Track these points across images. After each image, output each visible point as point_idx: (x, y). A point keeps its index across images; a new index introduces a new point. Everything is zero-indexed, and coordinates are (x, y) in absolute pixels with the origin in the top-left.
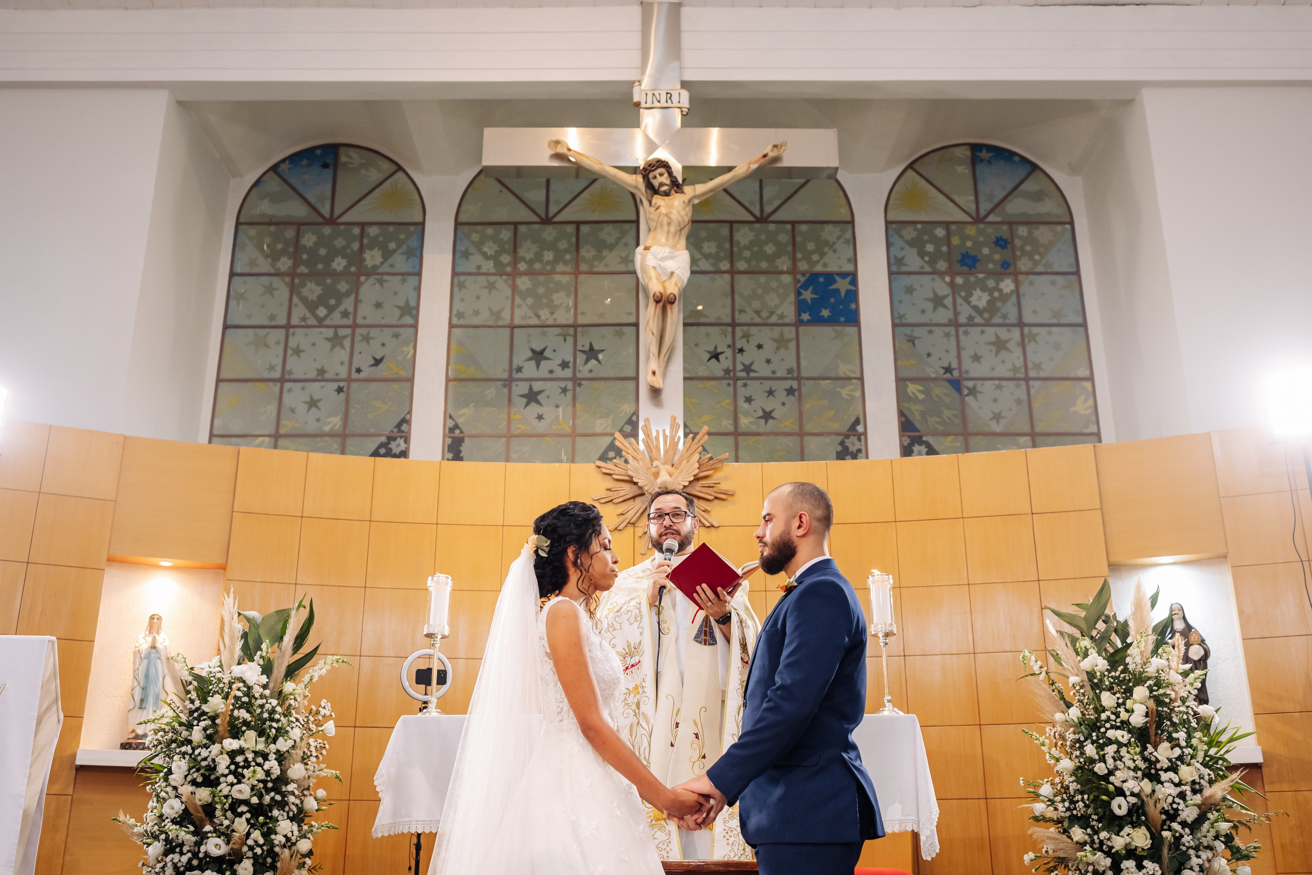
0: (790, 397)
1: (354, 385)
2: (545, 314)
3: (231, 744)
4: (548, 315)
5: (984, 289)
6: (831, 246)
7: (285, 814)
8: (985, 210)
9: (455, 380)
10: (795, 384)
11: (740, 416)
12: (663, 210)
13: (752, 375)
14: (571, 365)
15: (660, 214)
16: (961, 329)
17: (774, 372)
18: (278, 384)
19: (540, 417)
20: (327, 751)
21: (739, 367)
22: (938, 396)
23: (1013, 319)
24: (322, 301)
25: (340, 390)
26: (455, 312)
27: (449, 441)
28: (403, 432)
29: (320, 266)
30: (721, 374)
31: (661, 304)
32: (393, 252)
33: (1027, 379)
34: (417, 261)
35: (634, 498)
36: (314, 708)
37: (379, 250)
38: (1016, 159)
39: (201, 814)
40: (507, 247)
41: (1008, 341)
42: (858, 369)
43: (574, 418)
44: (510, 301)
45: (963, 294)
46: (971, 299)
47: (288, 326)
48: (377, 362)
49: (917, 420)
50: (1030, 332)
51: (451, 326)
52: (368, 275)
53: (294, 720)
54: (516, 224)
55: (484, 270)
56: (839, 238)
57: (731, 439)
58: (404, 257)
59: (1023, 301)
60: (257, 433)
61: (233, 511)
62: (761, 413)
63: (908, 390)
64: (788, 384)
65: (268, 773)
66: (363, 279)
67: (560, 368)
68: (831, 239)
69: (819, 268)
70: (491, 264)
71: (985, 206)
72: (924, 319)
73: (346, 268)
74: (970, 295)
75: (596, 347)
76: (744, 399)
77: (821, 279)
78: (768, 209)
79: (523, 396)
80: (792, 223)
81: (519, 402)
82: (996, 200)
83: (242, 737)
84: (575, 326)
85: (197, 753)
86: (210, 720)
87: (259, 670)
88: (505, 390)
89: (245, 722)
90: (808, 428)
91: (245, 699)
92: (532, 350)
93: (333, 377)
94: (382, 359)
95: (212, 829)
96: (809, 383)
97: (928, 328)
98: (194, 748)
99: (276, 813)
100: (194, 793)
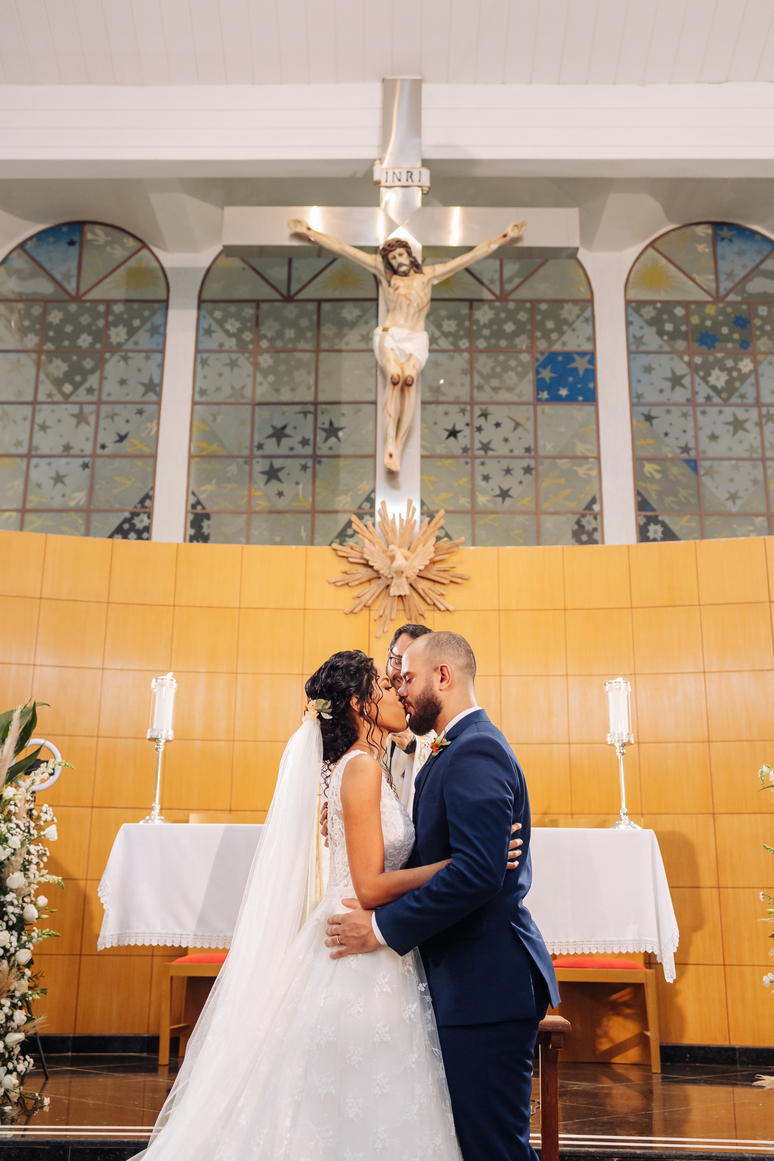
0: (528, 475)
1: (99, 462)
2: (286, 391)
4: (289, 393)
5: (723, 368)
6: (571, 325)
7: (4, 924)
8: (725, 289)
9: (197, 456)
10: (532, 463)
11: (478, 494)
12: (402, 291)
13: (490, 453)
14: (311, 442)
15: (399, 295)
16: (699, 409)
17: (511, 451)
19: (280, 494)
20: (47, 857)
21: (478, 445)
22: (675, 476)
23: (750, 399)
24: (68, 377)
25: (85, 466)
26: (197, 389)
27: (191, 517)
28: (146, 507)
29: (66, 343)
30: (460, 452)
31: (399, 387)
32: (138, 329)
33: (764, 460)
34: (161, 337)
35: (370, 580)
37: (124, 327)
38: (758, 237)
40: (249, 324)
41: (745, 421)
42: (595, 448)
43: (314, 495)
44: (252, 379)
45: (701, 373)
46: (709, 379)
47: (35, 403)
48: (122, 438)
49: (652, 498)
50: (768, 412)
51: (194, 403)
52: (113, 351)
54: (258, 302)
55: (226, 347)
56: (578, 316)
57: (468, 518)
58: (148, 335)
59: (762, 381)
60: (4, 507)
62: (498, 492)
63: (646, 470)
64: (525, 463)
66: (107, 356)
67: (301, 445)
68: (570, 318)
69: (557, 347)
70: (234, 341)
71: (725, 285)
72: (662, 398)
73: (92, 345)
74: (708, 374)
75: (336, 425)
76: (481, 478)
77: (560, 358)
78: (508, 287)
79: (264, 473)
80: (532, 301)
81: (261, 479)
82: (737, 279)
84: (316, 403)
88: (247, 467)
90: (545, 506)
92: (273, 427)
93: (78, 453)
94: (126, 436)
96: (547, 462)
97: (666, 408)
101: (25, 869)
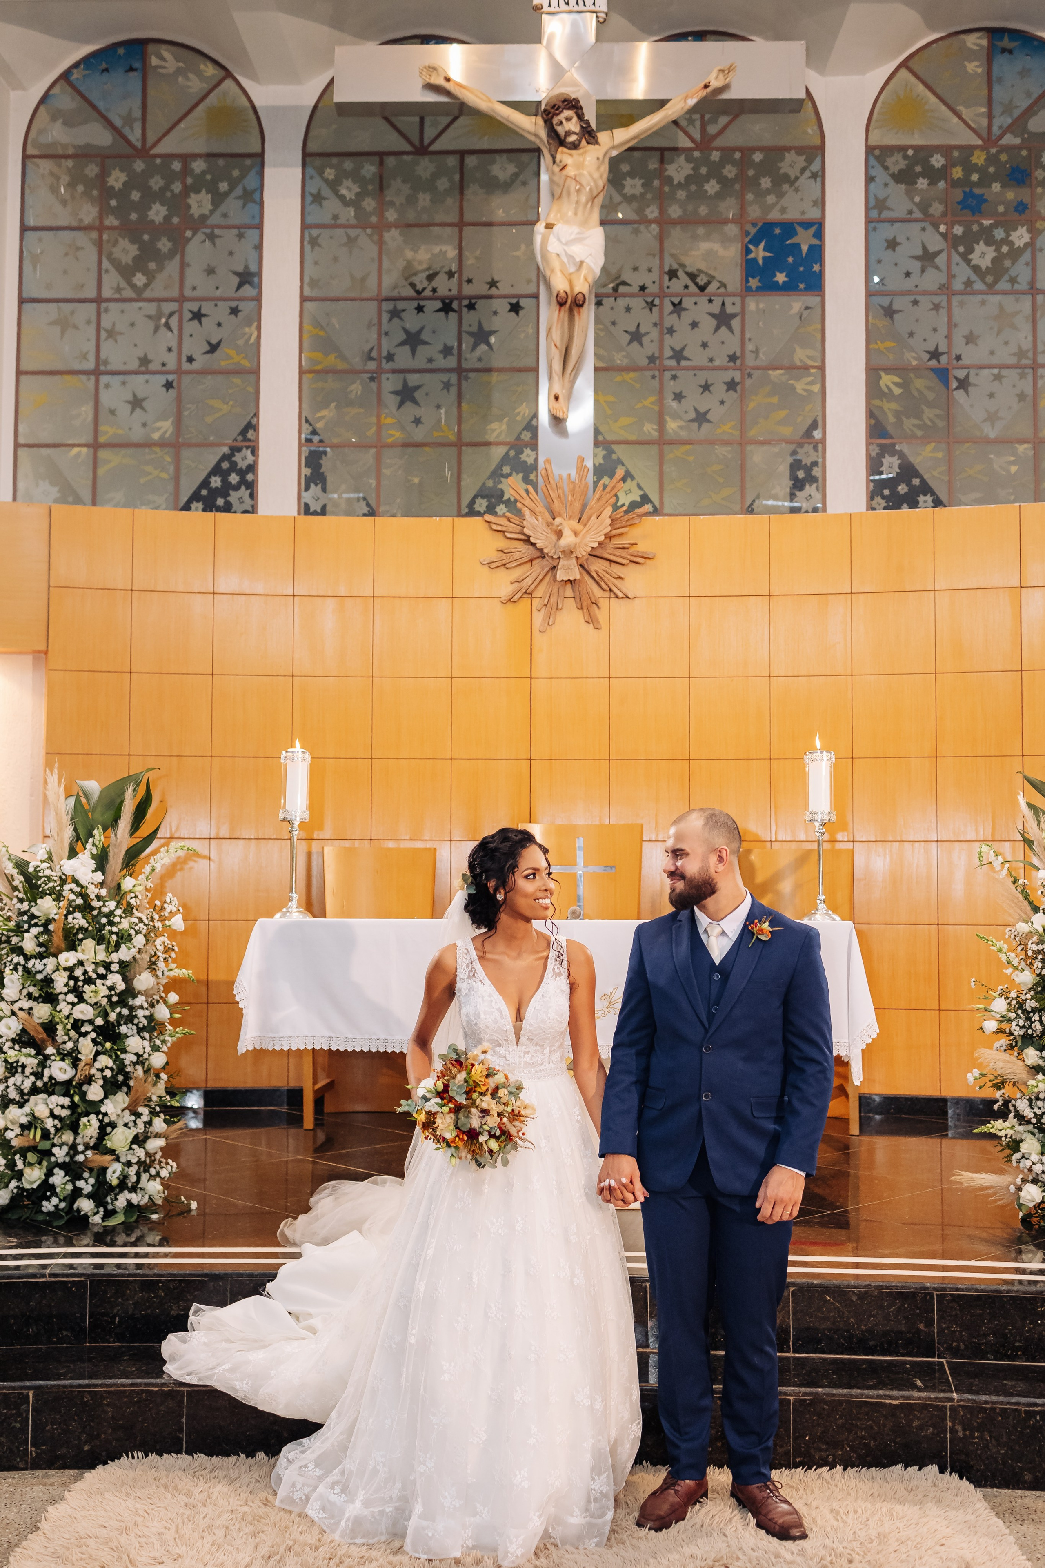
0: (731, 392)
1: (186, 380)
2: (421, 282)
3: (68, 958)
4: (425, 283)
5: (990, 241)
6: (792, 183)
7: (135, 1028)
8: (1001, 127)
9: (310, 372)
10: (737, 376)
11: (668, 418)
12: (570, 170)
13: (684, 363)
15: (567, 176)
16: (955, 300)
17: (711, 360)
18: (93, 378)
19: (417, 421)
21: (668, 353)
22: (918, 391)
23: (1023, 284)
24: (139, 264)
25: (169, 385)
26: (307, 280)
27: (305, 451)
28: (249, 440)
29: (134, 216)
30: (645, 362)
31: (566, 307)
32: (227, 194)
33: (1035, 367)
34: (257, 207)
35: (532, 560)
36: (158, 903)
37: (207, 193)
39: (42, 1035)
40: (370, 187)
41: (1015, 315)
42: (818, 355)
43: (460, 421)
44: (375, 266)
45: (961, 249)
46: (970, 257)
47: (99, 300)
48: (213, 348)
49: (889, 421)
51: (303, 299)
52: (196, 228)
53: (136, 921)
54: (381, 156)
55: (342, 221)
56: (803, 170)
57: (654, 450)
58: (240, 203)
59: (1040, 258)
60: (71, 442)
61: (49, 587)
62: (693, 415)
63: (882, 383)
64: (727, 376)
65: (111, 988)
66: (188, 234)
67: (442, 356)
68: (793, 174)
69: (774, 215)
70: (351, 211)
71: (1002, 121)
72: (909, 284)
73: (167, 218)
74: (970, 250)
75: (486, 328)
76: (672, 396)
77: (777, 231)
78: (712, 129)
79: (395, 393)
80: (741, 149)
81: (391, 401)
82: (1017, 113)
83: (79, 948)
84: (460, 298)
85: (30, 964)
86: (42, 925)
87: (92, 864)
88: (374, 386)
89: (81, 928)
90: (752, 433)
91: (80, 901)
92: (406, 331)
93: (159, 368)
94: (219, 344)
95: (55, 1051)
96: (756, 374)
97: (912, 298)
98: (27, 958)
99: (124, 1029)
100: (31, 1009)
101: (152, 966)
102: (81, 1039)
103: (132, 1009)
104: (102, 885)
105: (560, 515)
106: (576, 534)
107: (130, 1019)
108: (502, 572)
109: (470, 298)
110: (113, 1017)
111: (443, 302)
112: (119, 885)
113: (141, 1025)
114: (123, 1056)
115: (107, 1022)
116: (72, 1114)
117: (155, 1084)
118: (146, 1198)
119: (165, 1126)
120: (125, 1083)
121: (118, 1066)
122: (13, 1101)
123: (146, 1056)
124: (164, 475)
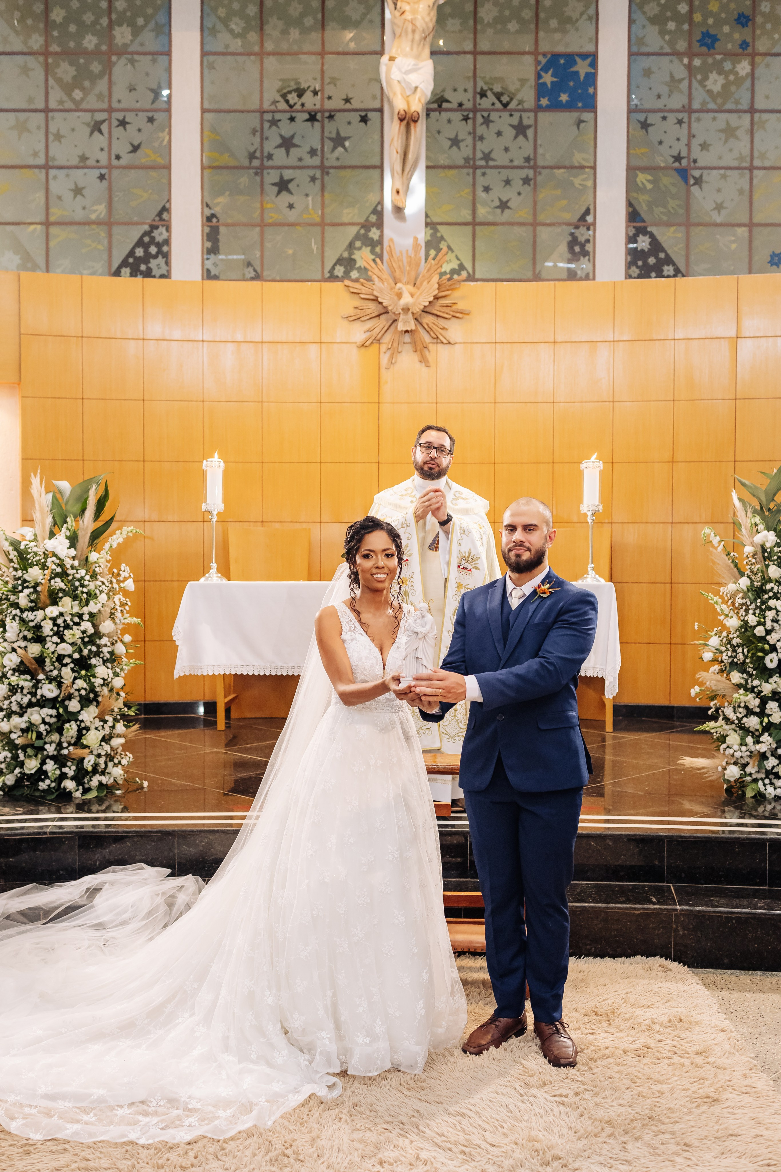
0: (526, 186)
1: (115, 173)
2: (293, 98)
3: (52, 611)
4: (296, 99)
5: (721, 71)
6: (573, 24)
7: (101, 660)
9: (210, 167)
10: (531, 173)
11: (478, 206)
12: (408, 15)
13: (491, 163)
14: (319, 153)
15: (405, 20)
16: (694, 116)
17: (511, 161)
18: (44, 171)
19: (291, 206)
21: (479, 155)
22: (665, 186)
23: (745, 104)
24: (77, 82)
25: (102, 177)
26: (206, 95)
27: (207, 230)
28: (164, 220)
29: (72, 44)
30: (461, 162)
31: (405, 122)
32: (143, 27)
33: (751, 169)
34: (167, 38)
35: (379, 315)
36: (115, 571)
37: (128, 26)
39: (35, 666)
40: (253, 24)
41: (737, 128)
42: (592, 157)
43: (323, 207)
44: (258, 85)
45: (700, 77)
46: (706, 83)
47: (47, 110)
48: (135, 149)
49: (644, 210)
50: (760, 118)
51: (203, 111)
52: (120, 54)
53: (100, 584)
55: (232, 49)
56: (582, 14)
57: (469, 228)
58: (153, 34)
59: (758, 85)
60: (28, 221)
61: (20, 334)
62: (497, 203)
63: (638, 180)
64: (524, 173)
65: (84, 632)
66: (114, 58)
67: (309, 156)
68: (574, 16)
69: (560, 48)
70: (239, 42)
72: (659, 104)
73: (98, 47)
74: (706, 78)
75: (343, 134)
76: (482, 189)
77: (562, 61)
79: (274, 184)
81: (271, 191)
83: (60, 604)
84: (322, 111)
85: (25, 615)
86: (32, 587)
87: (67, 543)
88: (258, 178)
89: (61, 590)
90: (541, 218)
91: (59, 570)
92: (282, 136)
93: (94, 163)
94: (139, 145)
95: (44, 677)
96: (545, 172)
97: (662, 114)
98: (22, 611)
99: (93, 661)
100: (26, 647)
101: (112, 616)
102: (63, 668)
103: (98, 646)
104: (74, 558)
105: (400, 281)
106: (412, 295)
107: (97, 654)
108: (357, 325)
109: (330, 111)
110: (85, 652)
111: (310, 114)
112: (87, 558)
113: (105, 658)
114: (93, 680)
115: (82, 656)
116: (58, 721)
117: (117, 699)
118: (112, 780)
119: (124, 729)
120: (95, 699)
121: (90, 687)
122: (15, 713)
123: (109, 680)
124: (100, 247)
